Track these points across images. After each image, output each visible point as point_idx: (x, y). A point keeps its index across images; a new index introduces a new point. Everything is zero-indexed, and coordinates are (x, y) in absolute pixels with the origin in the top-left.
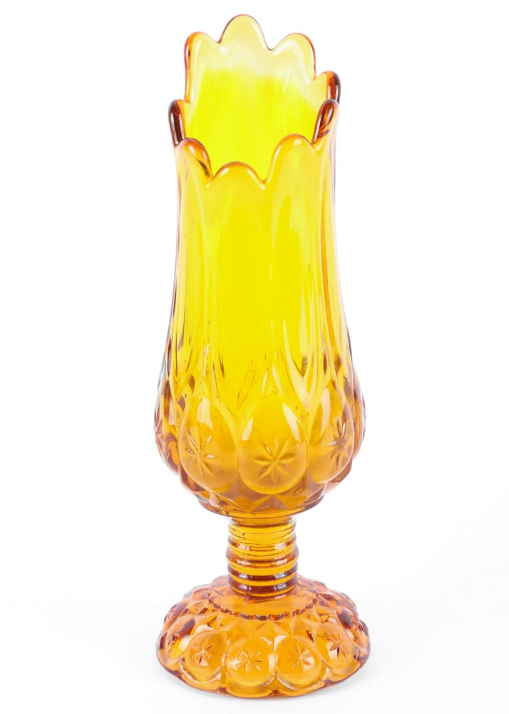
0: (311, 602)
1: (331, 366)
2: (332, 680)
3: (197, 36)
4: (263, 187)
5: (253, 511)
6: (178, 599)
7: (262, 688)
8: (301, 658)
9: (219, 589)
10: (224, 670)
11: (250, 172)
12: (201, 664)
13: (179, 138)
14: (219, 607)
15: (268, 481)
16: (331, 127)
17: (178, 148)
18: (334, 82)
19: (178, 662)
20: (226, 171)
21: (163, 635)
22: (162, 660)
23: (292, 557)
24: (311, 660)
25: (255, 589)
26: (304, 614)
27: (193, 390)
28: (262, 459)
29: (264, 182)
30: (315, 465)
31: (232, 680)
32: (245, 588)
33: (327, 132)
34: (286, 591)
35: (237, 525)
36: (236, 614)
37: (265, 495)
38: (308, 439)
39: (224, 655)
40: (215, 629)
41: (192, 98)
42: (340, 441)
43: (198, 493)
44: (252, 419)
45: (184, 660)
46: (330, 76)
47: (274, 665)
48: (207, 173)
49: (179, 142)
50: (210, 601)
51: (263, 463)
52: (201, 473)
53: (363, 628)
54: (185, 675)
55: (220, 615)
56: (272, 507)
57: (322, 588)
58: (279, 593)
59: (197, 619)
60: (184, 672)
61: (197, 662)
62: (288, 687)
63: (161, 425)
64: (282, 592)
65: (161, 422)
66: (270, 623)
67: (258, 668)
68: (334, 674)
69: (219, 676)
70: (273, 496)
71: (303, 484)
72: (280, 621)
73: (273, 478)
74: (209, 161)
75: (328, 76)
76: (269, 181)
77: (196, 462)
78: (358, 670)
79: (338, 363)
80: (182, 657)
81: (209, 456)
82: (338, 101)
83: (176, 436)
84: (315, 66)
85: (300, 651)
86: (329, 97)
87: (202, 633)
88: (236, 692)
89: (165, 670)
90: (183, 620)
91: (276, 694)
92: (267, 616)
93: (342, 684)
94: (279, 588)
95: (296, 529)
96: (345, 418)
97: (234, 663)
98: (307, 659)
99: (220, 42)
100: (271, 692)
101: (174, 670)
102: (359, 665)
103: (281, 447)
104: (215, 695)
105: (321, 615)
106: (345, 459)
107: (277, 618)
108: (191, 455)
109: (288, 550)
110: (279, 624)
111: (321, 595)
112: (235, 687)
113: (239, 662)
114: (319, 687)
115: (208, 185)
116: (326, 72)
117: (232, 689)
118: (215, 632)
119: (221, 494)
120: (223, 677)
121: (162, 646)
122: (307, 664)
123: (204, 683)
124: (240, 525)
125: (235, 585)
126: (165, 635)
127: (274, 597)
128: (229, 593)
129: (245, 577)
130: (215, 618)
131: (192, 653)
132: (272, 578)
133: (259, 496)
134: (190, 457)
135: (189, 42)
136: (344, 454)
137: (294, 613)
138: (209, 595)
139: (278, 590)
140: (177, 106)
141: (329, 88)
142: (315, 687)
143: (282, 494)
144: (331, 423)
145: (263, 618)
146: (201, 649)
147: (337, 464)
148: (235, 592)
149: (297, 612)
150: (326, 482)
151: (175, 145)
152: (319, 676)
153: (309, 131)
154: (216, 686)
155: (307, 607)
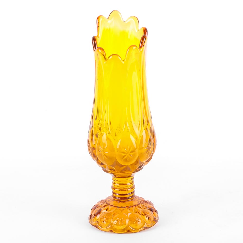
0: (139, 202)
1: (146, 123)
2: (147, 227)
3: (101, 17)
4: (123, 62)
5: (121, 171)
6: (95, 203)
7: (124, 230)
8: (137, 220)
9: (109, 199)
10: (112, 224)
11: (119, 57)
12: (104, 223)
13: (96, 48)
14: (109, 205)
15: (126, 160)
16: (145, 44)
17: (95, 51)
18: (145, 31)
19: (96, 223)
20: (111, 57)
21: (91, 215)
22: (90, 222)
23: (133, 188)
24: (140, 220)
25: (121, 198)
26: (137, 206)
27: (100, 131)
28: (123, 153)
29: (124, 61)
30: (141, 155)
31: (114, 228)
32: (118, 198)
33: (144, 45)
34: (131, 199)
35: (115, 177)
36: (115, 206)
37: (124, 166)
38: (138, 147)
39: (111, 220)
40: (108, 211)
41: (99, 36)
42: (149, 148)
43: (102, 166)
44: (120, 140)
45: (98, 222)
46: (144, 28)
47: (128, 222)
48: (105, 58)
49: (95, 49)
50: (106, 203)
51: (124, 154)
52: (103, 158)
53: (156, 211)
54: (99, 227)
55: (110, 207)
56: (127, 170)
57: (143, 199)
58: (129, 200)
59: (102, 209)
60: (98, 226)
61: (102, 222)
62: (133, 229)
63: (90, 144)
64: (130, 199)
65: (90, 143)
66: (126, 209)
67: (123, 223)
68: (148, 225)
69: (110, 226)
70: (127, 166)
71: (137, 162)
72: (129, 208)
73: (127, 159)
74: (105, 54)
75: (143, 29)
76: (125, 60)
77: (102, 155)
78: (155, 224)
79: (148, 122)
80: (97, 221)
81: (106, 152)
82: (147, 35)
83: (95, 147)
84: (139, 27)
85: (136, 217)
86: (144, 34)
87: (104, 213)
88: (116, 231)
89: (92, 226)
90: (97, 209)
91: (129, 232)
92: (125, 207)
93: (150, 229)
94: (129, 198)
95: (134, 179)
96: (150, 140)
97: (115, 222)
98: (139, 220)
99: (108, 19)
100: (127, 231)
101: (95, 225)
102: (155, 223)
103: (130, 149)
104: (109, 232)
105: (143, 207)
106: (150, 154)
107: (128, 207)
108: (100, 152)
109: (132, 186)
110: (129, 209)
111: (142, 201)
112: (116, 230)
113: (116, 221)
114: (143, 229)
115: (105, 62)
116: (143, 28)
117: (114, 230)
118: (108, 212)
119: (110, 165)
120: (111, 226)
121: (91, 218)
122: (139, 222)
123: (105, 229)
124: (116, 177)
125: (115, 197)
126: (92, 215)
127: (127, 201)
128: (112, 200)
129: (118, 194)
130: (108, 208)
131: (101, 219)
132: (126, 194)
133: (123, 166)
134: (100, 153)
135: (98, 18)
136: (150, 152)
137: (134, 206)
138: (106, 201)
139: (128, 198)
140: (95, 38)
141: (144, 33)
142: (141, 229)
143: (130, 165)
144: (146, 141)
145: (124, 207)
146: (104, 218)
147: (148, 155)
148: (114, 200)
149: (135, 206)
150: (144, 161)
151: (94, 50)
152: (142, 226)
153: (138, 45)
154: (109, 230)
155: (138, 204)
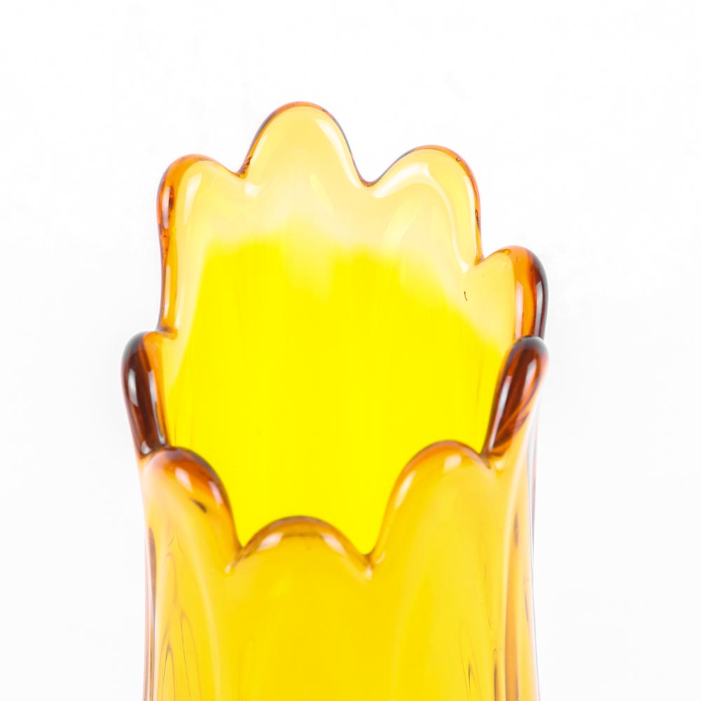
3: (190, 170)
11: (333, 542)
18: (536, 275)
20: (273, 539)
29: (368, 557)
46: (522, 259)
75: (515, 258)
76: (380, 559)
135: (170, 187)
140: (143, 350)
151: (142, 455)
